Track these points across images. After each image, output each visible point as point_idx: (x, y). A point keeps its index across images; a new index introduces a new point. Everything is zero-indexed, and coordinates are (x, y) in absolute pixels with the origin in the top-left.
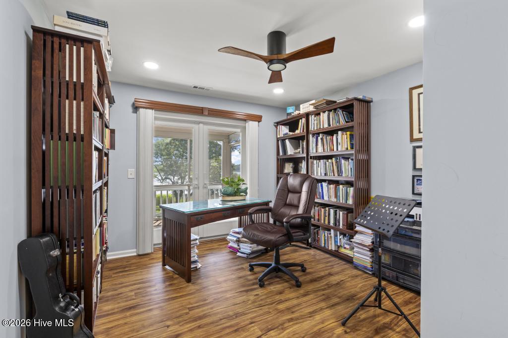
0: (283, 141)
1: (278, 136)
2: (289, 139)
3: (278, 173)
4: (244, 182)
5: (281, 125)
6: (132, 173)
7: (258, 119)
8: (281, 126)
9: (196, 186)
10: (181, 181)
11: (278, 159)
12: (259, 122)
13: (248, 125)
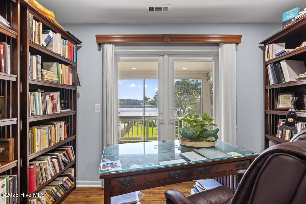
0: (276, 64)
1: (267, 60)
2: (286, 59)
3: (266, 108)
4: (211, 122)
5: (270, 43)
6: (98, 107)
7: (236, 40)
8: (270, 45)
9: (161, 122)
10: (183, 111)
11: (266, 91)
12: (237, 44)
13: (222, 50)
